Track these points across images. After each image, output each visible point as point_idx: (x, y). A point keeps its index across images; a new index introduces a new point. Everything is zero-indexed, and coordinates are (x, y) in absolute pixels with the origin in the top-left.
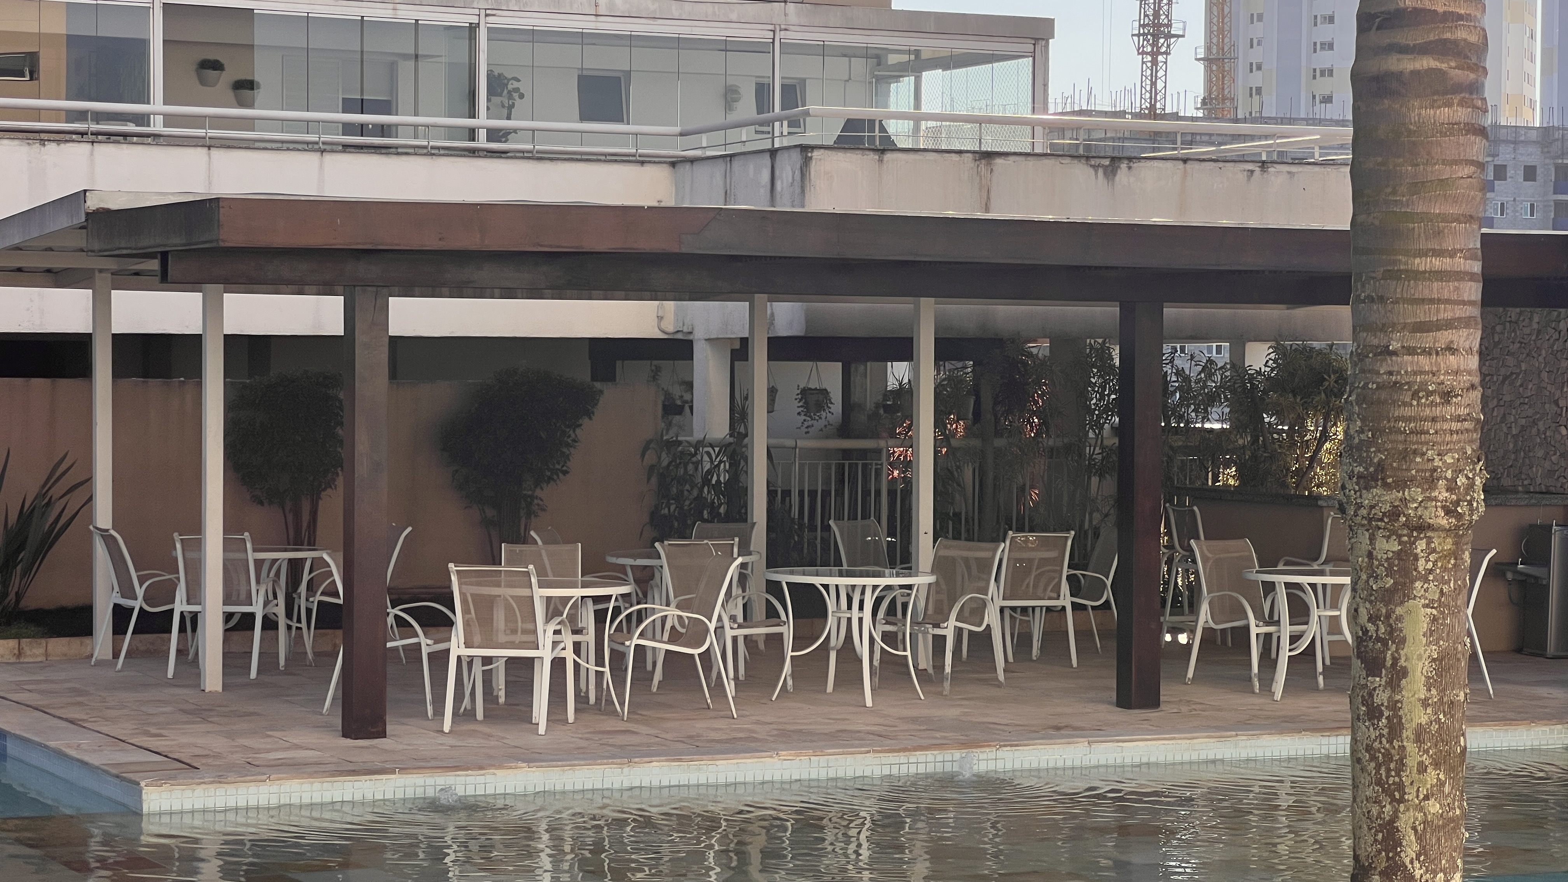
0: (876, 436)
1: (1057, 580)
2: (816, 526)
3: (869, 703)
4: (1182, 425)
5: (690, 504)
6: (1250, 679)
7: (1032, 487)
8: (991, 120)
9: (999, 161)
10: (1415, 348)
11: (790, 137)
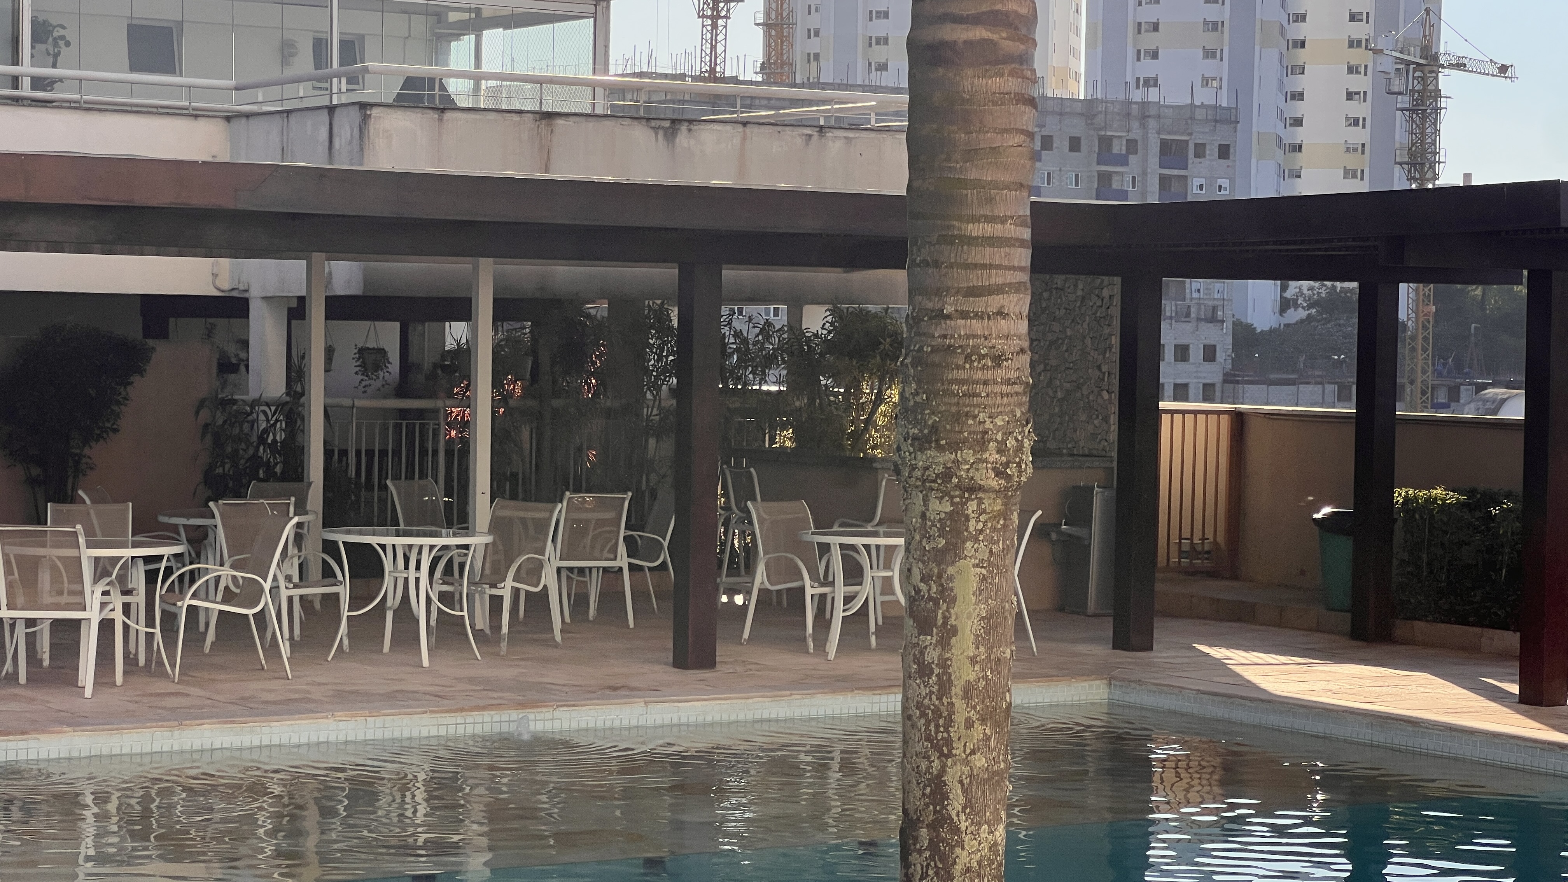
0: (431, 394)
1: (614, 541)
2: (373, 485)
3: (426, 662)
4: (739, 387)
5: (246, 463)
6: (805, 639)
7: (590, 448)
8: (552, 81)
9: (560, 122)
10: (968, 312)
11: (349, 94)
